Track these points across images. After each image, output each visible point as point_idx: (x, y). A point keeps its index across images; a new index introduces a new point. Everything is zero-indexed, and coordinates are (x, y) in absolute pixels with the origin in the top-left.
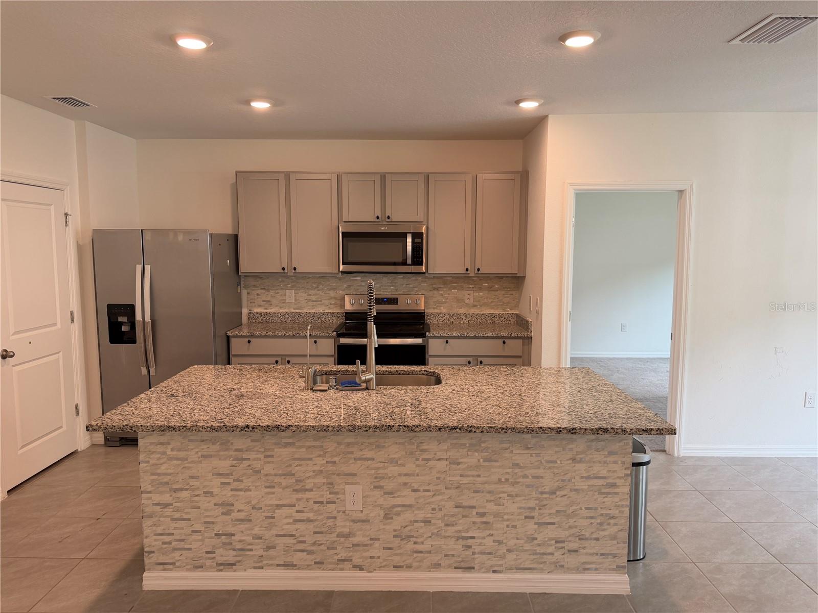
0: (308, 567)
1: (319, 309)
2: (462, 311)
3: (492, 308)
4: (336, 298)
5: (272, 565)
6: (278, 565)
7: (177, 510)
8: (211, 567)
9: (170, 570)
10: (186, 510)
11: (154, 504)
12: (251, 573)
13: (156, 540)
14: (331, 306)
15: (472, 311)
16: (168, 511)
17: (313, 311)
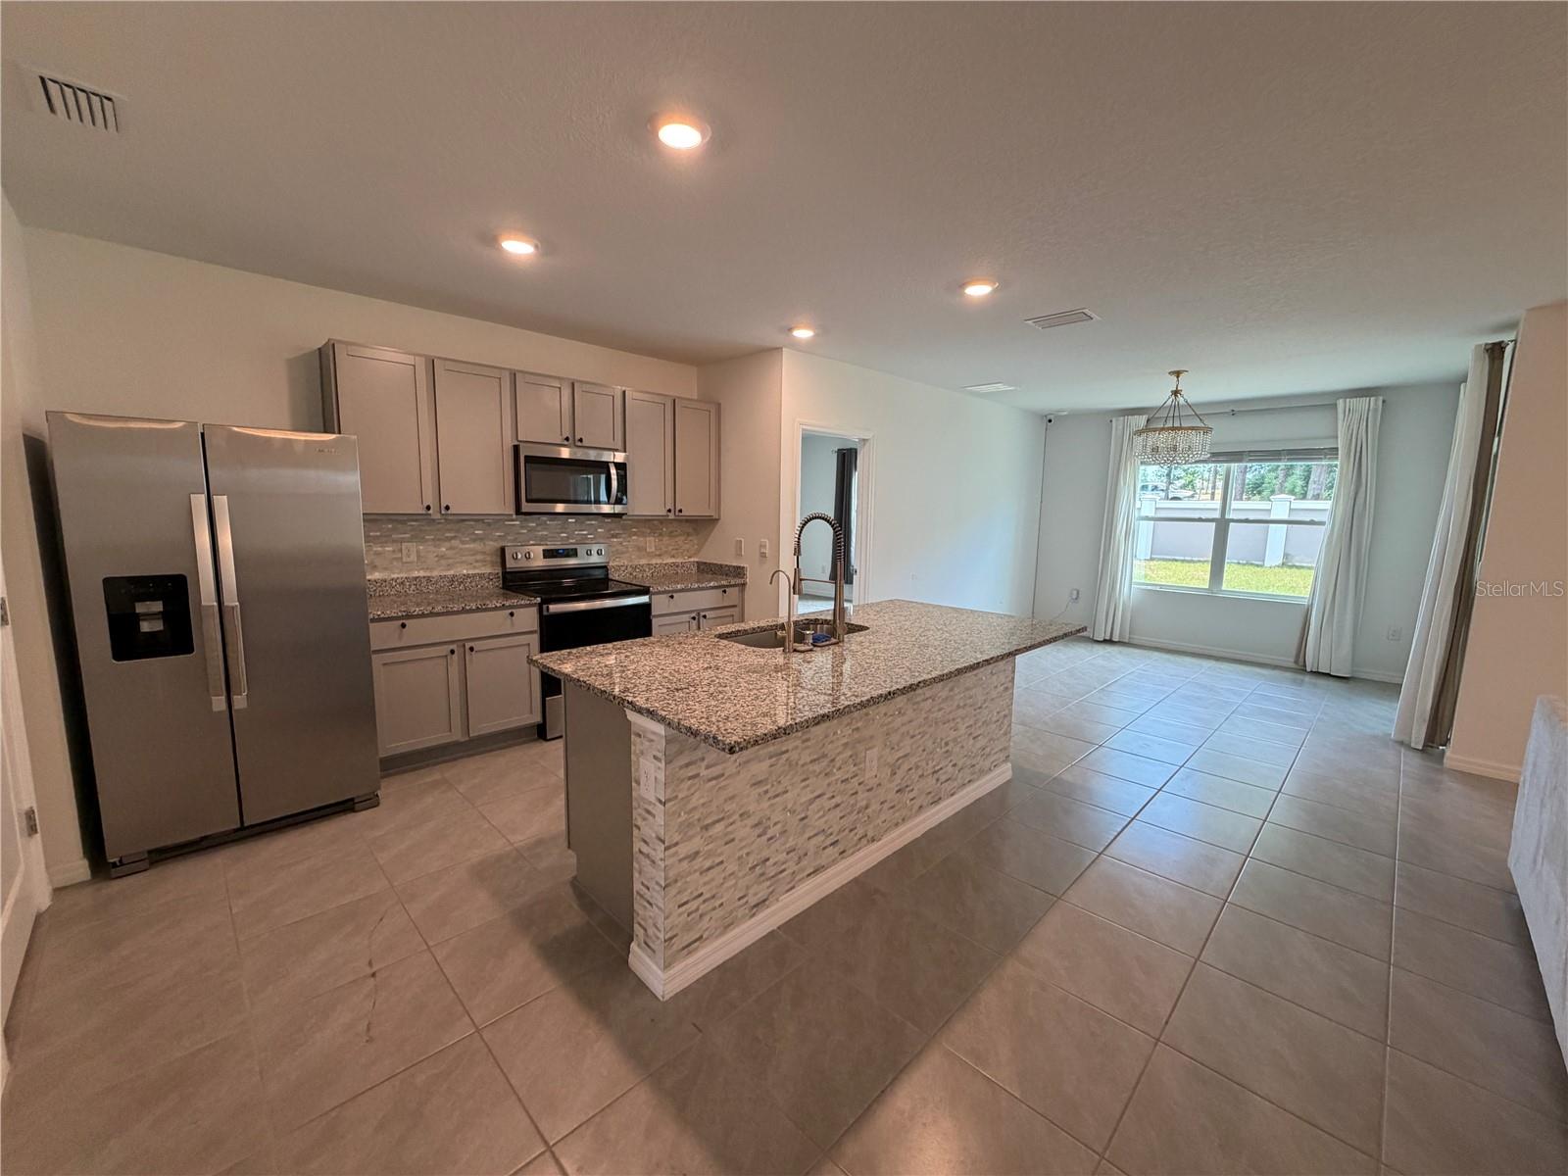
0: (834, 862)
1: (459, 569)
2: (643, 562)
3: (673, 557)
4: (484, 553)
5: (803, 878)
6: (809, 875)
7: (709, 854)
8: (743, 916)
9: (696, 949)
10: (719, 851)
11: (680, 861)
12: (785, 898)
13: (680, 915)
14: (477, 564)
15: (654, 561)
16: (698, 863)
17: (452, 572)
